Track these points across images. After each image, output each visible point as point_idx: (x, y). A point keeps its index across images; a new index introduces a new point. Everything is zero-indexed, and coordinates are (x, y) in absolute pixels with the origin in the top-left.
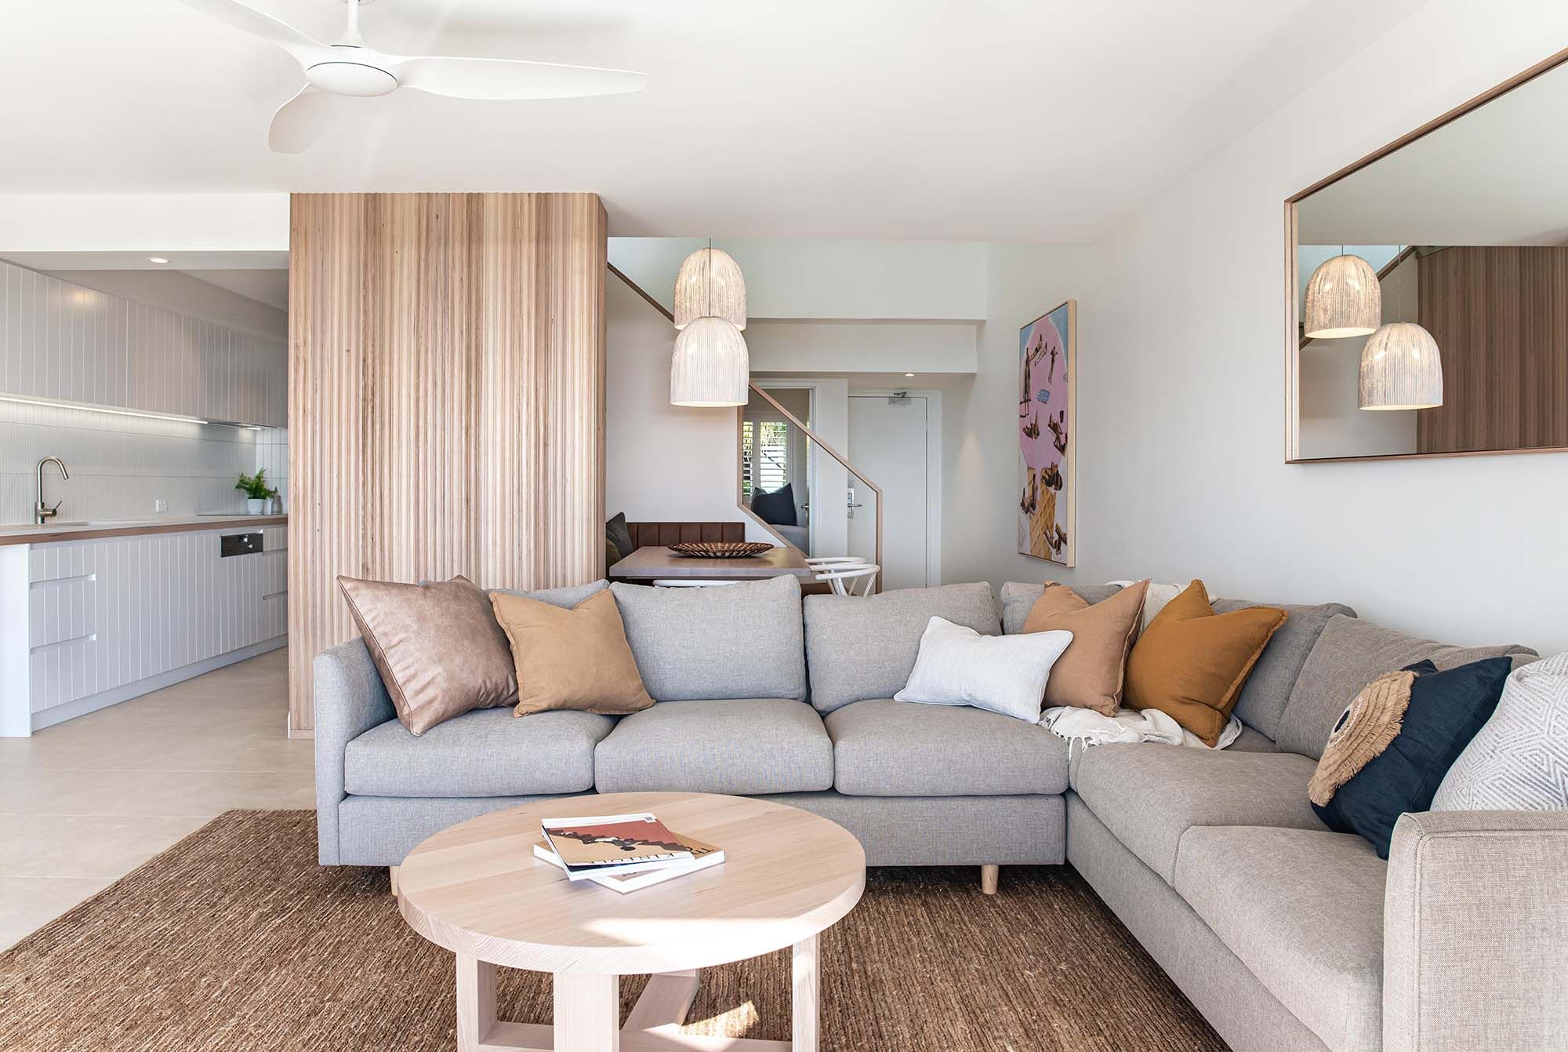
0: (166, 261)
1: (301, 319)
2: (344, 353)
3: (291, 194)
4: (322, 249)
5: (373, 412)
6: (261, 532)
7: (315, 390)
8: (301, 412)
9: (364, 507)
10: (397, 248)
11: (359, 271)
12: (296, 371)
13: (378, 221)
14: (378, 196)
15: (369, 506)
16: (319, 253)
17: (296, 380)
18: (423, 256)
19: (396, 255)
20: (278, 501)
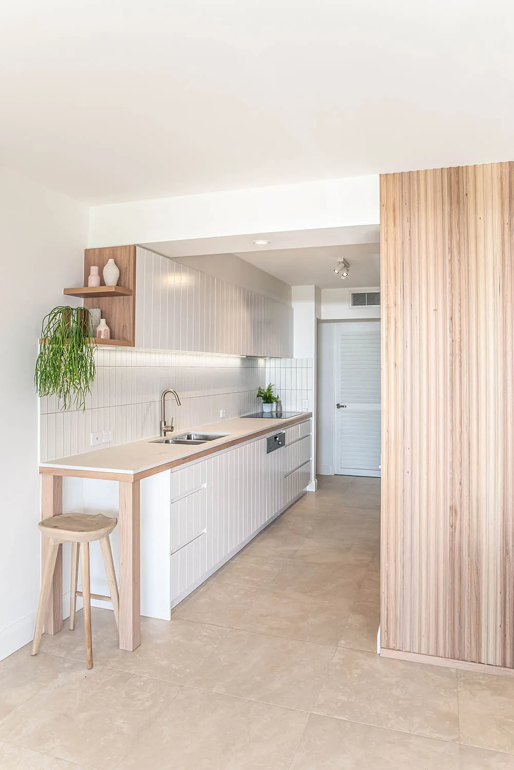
0: (266, 243)
1: (392, 285)
2: (432, 312)
3: (380, 175)
4: (409, 220)
5: (460, 366)
6: (284, 432)
7: (405, 347)
8: (392, 366)
9: (453, 453)
10: (480, 214)
11: (444, 238)
12: (388, 329)
13: (461, 190)
14: (460, 170)
15: (458, 452)
16: (406, 225)
17: (387, 337)
18: (507, 221)
19: (479, 221)
20: (278, 403)
